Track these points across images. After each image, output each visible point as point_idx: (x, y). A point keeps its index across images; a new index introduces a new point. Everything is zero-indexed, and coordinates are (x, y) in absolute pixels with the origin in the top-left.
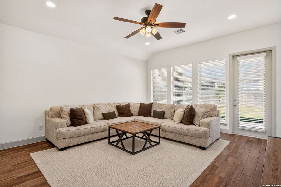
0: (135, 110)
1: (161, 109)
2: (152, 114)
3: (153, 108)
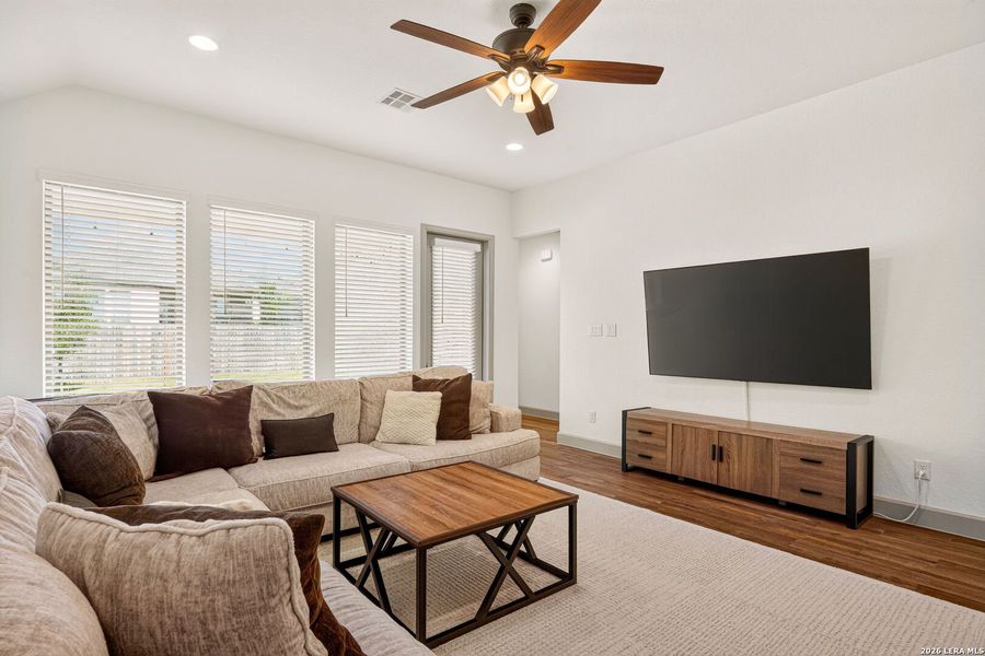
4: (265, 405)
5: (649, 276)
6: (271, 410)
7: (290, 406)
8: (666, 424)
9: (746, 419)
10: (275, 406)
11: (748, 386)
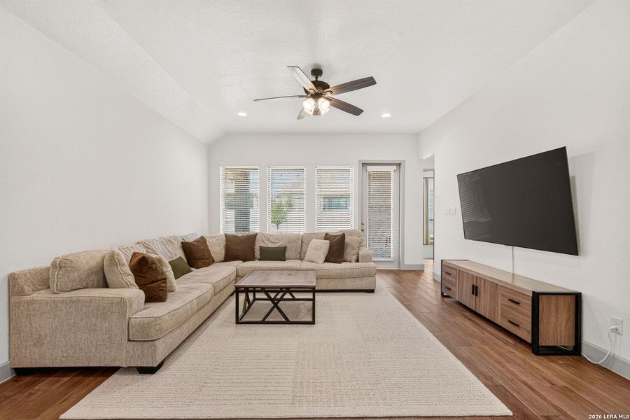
0: (217, 250)
1: (274, 243)
2: (257, 254)
3: (256, 242)
4: (263, 241)
5: (461, 177)
6: (265, 243)
7: (272, 242)
8: (456, 269)
9: (512, 272)
10: (266, 242)
11: (513, 249)
